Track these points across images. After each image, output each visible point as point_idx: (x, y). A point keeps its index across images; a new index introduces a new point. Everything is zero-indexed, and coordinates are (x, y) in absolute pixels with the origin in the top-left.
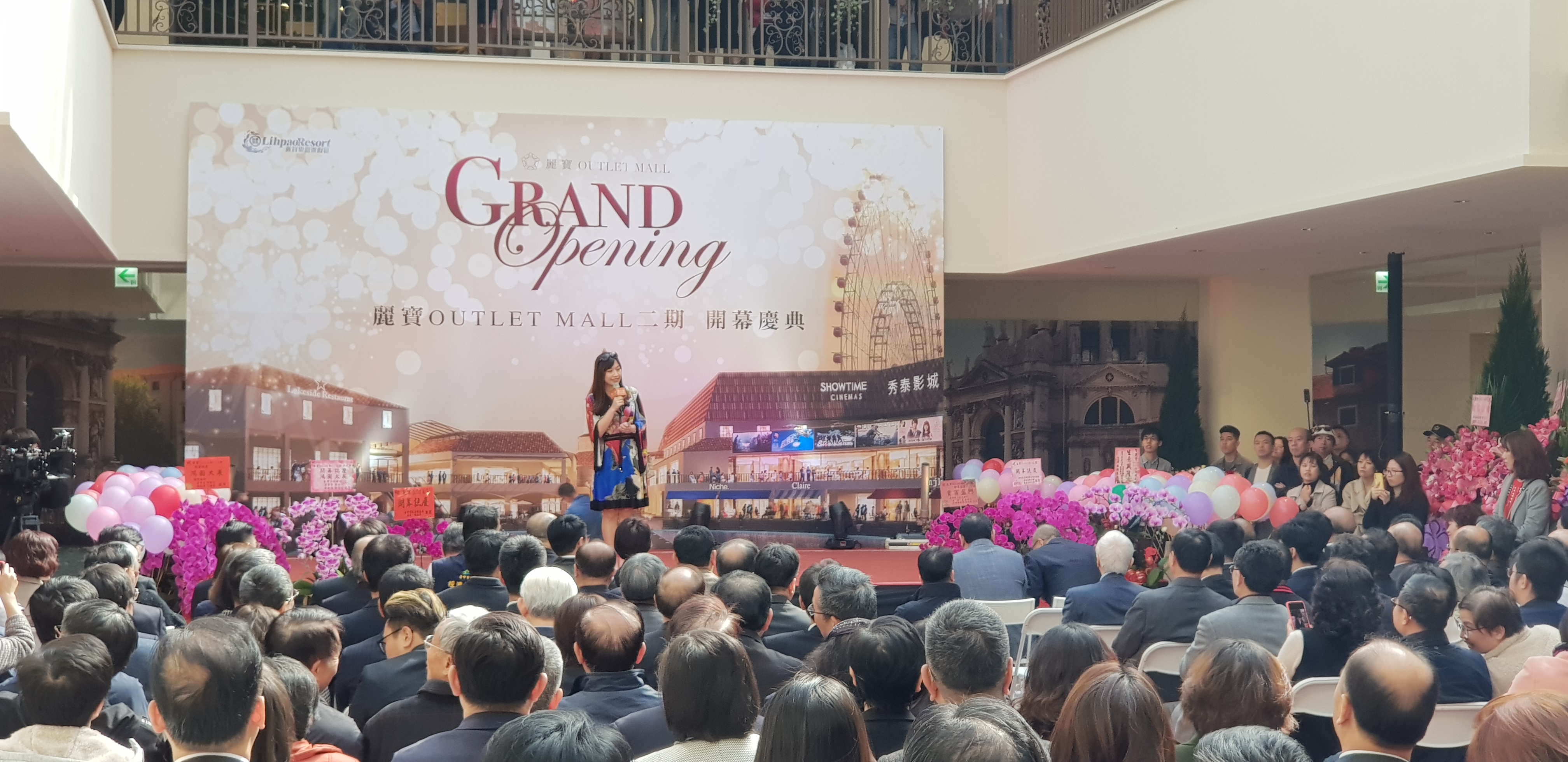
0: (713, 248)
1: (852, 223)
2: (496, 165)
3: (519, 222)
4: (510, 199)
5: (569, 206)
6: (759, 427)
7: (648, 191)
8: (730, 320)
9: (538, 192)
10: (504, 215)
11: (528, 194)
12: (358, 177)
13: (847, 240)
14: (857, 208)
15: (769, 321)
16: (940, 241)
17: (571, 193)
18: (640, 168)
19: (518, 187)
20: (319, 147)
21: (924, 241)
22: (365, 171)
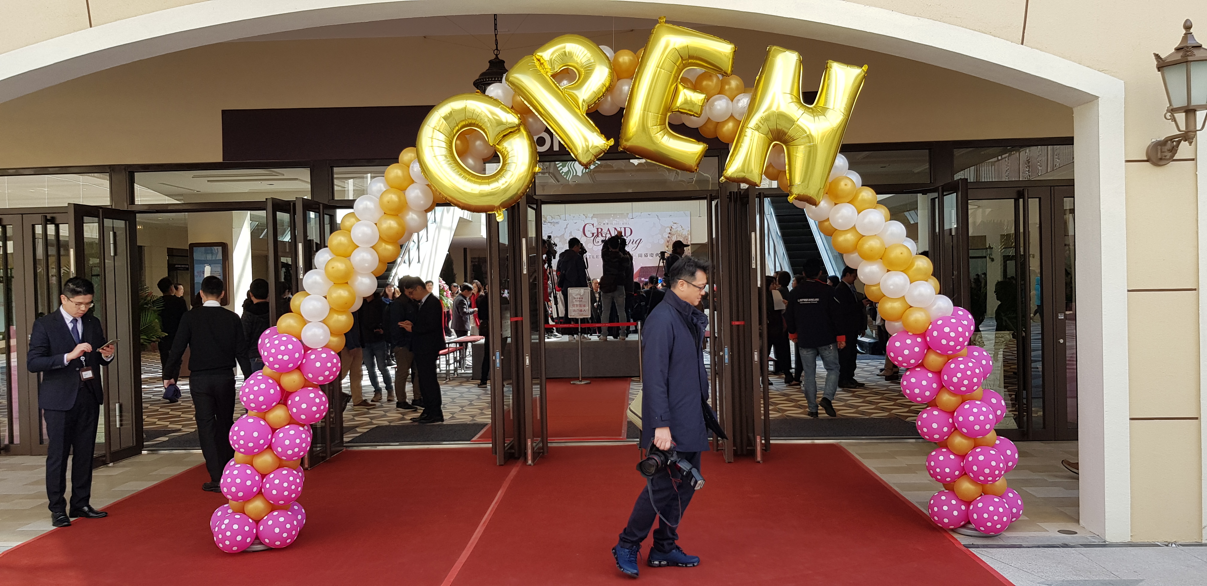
0: (639, 240)
1: (669, 233)
2: (593, 225)
3: (598, 236)
4: (596, 232)
5: (608, 233)
7: (625, 228)
8: (643, 255)
9: (602, 230)
10: (595, 235)
11: (600, 230)
12: (565, 229)
13: (669, 237)
14: (671, 230)
15: (651, 255)
16: (689, 236)
17: (609, 229)
18: (623, 224)
19: (598, 229)
20: (557, 223)
21: (686, 236)
22: (566, 227)
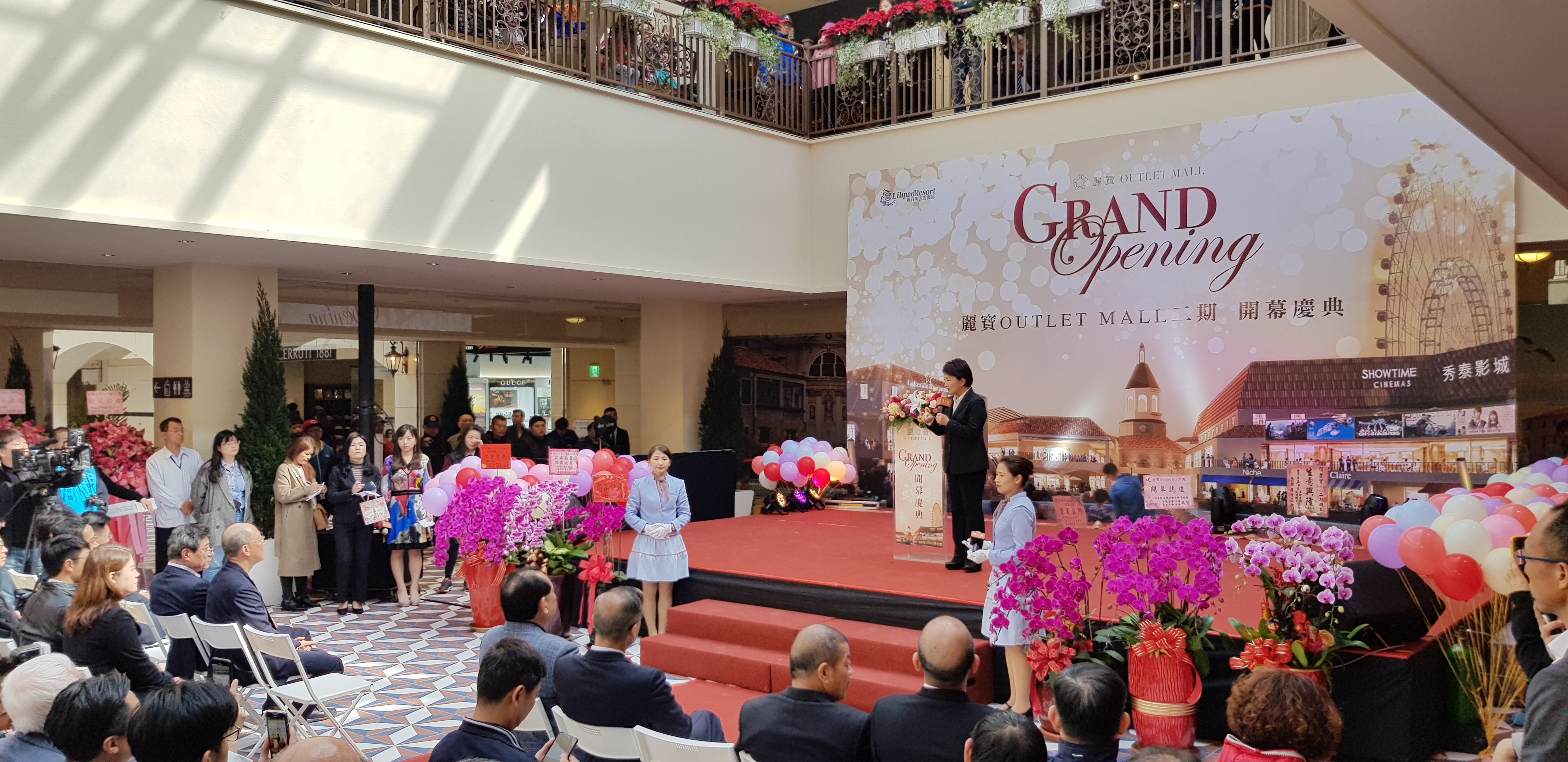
0: (1247, 240)
1: (1398, 199)
2: (1053, 189)
3: (1071, 236)
4: (1063, 217)
6: (1293, 415)
7: (1184, 193)
8: (1263, 309)
9: (1087, 206)
10: (1059, 232)
11: (1078, 210)
12: (954, 215)
13: (1393, 218)
14: (1405, 183)
15: (1305, 308)
17: (1114, 205)
18: (1177, 173)
19: (1071, 205)
20: (928, 194)
22: (959, 209)
